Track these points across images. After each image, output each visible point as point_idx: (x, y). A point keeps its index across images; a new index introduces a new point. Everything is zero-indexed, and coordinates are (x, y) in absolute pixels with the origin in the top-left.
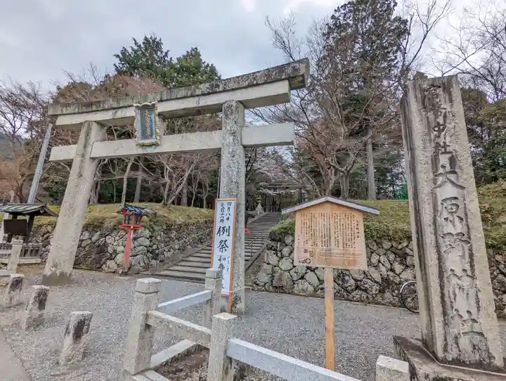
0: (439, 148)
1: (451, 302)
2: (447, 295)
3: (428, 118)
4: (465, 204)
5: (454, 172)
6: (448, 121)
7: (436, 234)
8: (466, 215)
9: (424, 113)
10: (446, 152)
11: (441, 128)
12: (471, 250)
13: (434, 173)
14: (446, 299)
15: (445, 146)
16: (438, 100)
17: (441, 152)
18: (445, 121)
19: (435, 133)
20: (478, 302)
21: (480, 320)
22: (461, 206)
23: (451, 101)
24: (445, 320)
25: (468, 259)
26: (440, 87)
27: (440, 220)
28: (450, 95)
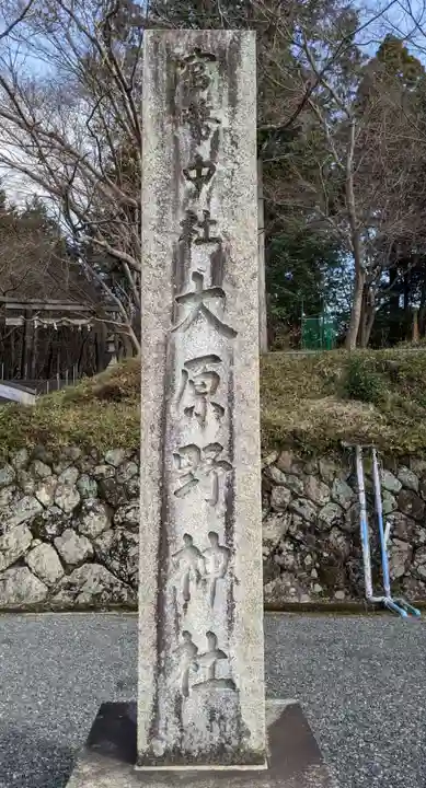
0: (195, 228)
1: (178, 616)
2: (169, 602)
3: (176, 140)
4: (231, 374)
5: (219, 292)
6: (220, 156)
7: (162, 448)
8: (231, 399)
9: (169, 127)
10: (206, 240)
11: (202, 172)
12: (230, 485)
13: (175, 291)
14: (168, 609)
15: (208, 222)
16: (204, 94)
17: (195, 238)
18: (213, 154)
19: (190, 185)
20: (230, 609)
21: (231, 652)
22: (224, 378)
23: (233, 101)
24: (159, 662)
25: (222, 508)
26: (213, 58)
27: (176, 413)
28: (233, 85)
